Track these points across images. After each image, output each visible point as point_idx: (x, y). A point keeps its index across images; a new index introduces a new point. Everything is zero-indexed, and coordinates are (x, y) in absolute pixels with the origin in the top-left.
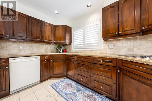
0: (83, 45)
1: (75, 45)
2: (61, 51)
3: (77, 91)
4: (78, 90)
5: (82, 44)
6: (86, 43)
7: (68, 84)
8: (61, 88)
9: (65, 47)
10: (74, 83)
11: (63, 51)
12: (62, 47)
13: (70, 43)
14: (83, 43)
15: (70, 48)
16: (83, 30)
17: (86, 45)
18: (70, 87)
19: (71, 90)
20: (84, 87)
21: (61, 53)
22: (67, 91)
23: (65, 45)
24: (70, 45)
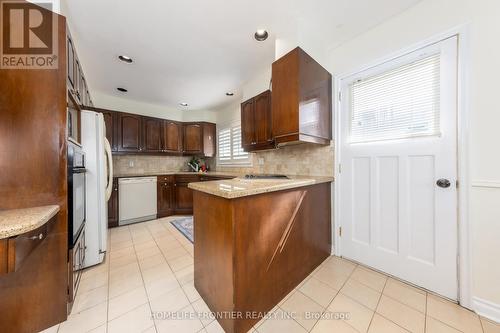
0: (230, 159)
2: (197, 169)
6: (234, 154)
15: (214, 162)
17: (234, 158)
21: (194, 171)
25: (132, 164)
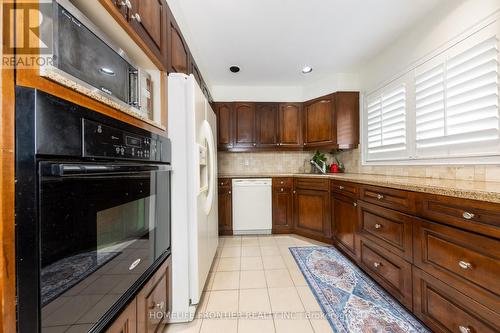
0: (404, 148)
1: (371, 149)
2: (324, 170)
3: (353, 293)
4: (358, 293)
5: (402, 144)
6: (418, 137)
7: (334, 265)
8: (310, 264)
9: (339, 157)
10: (351, 270)
11: (330, 169)
12: (327, 156)
13: (355, 144)
14: (404, 140)
15: (354, 158)
16: (403, 90)
17: (419, 146)
18: (335, 272)
19: (336, 281)
20: (388, 298)
21: (321, 173)
22: (324, 277)
23: (335, 151)
24: (354, 150)
25: (247, 163)
